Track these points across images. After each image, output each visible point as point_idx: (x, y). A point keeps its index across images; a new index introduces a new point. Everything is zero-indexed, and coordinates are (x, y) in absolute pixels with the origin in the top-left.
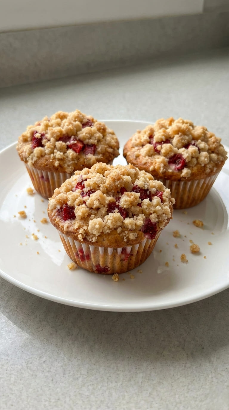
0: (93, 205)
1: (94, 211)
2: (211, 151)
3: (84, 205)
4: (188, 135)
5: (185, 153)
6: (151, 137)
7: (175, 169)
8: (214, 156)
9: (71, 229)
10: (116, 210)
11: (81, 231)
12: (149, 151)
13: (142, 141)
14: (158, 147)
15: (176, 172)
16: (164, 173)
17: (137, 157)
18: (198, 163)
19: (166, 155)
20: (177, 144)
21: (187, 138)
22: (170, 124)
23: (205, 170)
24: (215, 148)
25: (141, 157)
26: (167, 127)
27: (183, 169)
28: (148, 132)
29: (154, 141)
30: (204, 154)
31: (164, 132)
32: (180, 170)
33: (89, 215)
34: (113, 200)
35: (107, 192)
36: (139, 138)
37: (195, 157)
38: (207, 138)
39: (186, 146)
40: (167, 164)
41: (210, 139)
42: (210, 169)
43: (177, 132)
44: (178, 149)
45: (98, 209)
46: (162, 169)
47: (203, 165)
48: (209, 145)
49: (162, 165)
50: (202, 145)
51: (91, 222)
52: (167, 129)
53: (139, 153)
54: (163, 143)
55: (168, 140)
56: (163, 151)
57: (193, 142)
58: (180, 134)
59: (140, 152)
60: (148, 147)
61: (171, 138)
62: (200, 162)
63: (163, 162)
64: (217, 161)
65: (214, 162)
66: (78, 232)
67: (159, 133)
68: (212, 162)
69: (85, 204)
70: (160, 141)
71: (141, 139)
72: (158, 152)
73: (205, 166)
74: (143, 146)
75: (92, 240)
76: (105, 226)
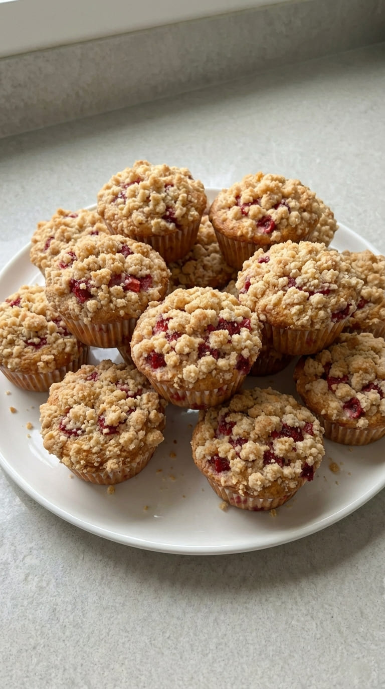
0: (184, 351)
1: (185, 357)
2: (303, 210)
3: (173, 353)
4: (276, 194)
5: (275, 215)
6: (238, 197)
7: (264, 233)
8: (306, 214)
9: (165, 378)
10: (208, 353)
11: (176, 380)
12: (236, 214)
13: (229, 202)
14: (246, 209)
15: (266, 235)
16: (252, 238)
17: (225, 220)
18: (288, 225)
19: (254, 217)
20: (265, 205)
21: (276, 197)
22: (259, 180)
23: (296, 231)
24: (307, 206)
25: (228, 221)
26: (255, 184)
27: (273, 232)
28: (235, 192)
29: (242, 201)
30: (294, 214)
31: (252, 191)
32: (270, 233)
33: (181, 362)
34: (202, 342)
35: (194, 333)
36: (225, 199)
37: (285, 218)
38: (299, 195)
39: (276, 206)
40: (256, 226)
41: (301, 196)
42: (301, 229)
43: (265, 192)
44: (267, 210)
45: (188, 354)
46: (250, 233)
47: (294, 226)
48: (300, 203)
49: (250, 229)
50: (293, 203)
51: (185, 370)
52: (254, 187)
53: (226, 217)
54: (250, 204)
55: (256, 201)
56: (251, 213)
57: (283, 201)
58: (268, 193)
59: (227, 215)
60: (235, 209)
61: (259, 198)
62: (291, 224)
63: (251, 225)
64: (310, 220)
65: (306, 221)
66: (173, 381)
67: (246, 193)
68: (303, 222)
69: (174, 350)
70: (247, 202)
71: (227, 201)
72: (246, 214)
73: (296, 226)
74: (230, 208)
75: (189, 387)
76: (200, 372)
